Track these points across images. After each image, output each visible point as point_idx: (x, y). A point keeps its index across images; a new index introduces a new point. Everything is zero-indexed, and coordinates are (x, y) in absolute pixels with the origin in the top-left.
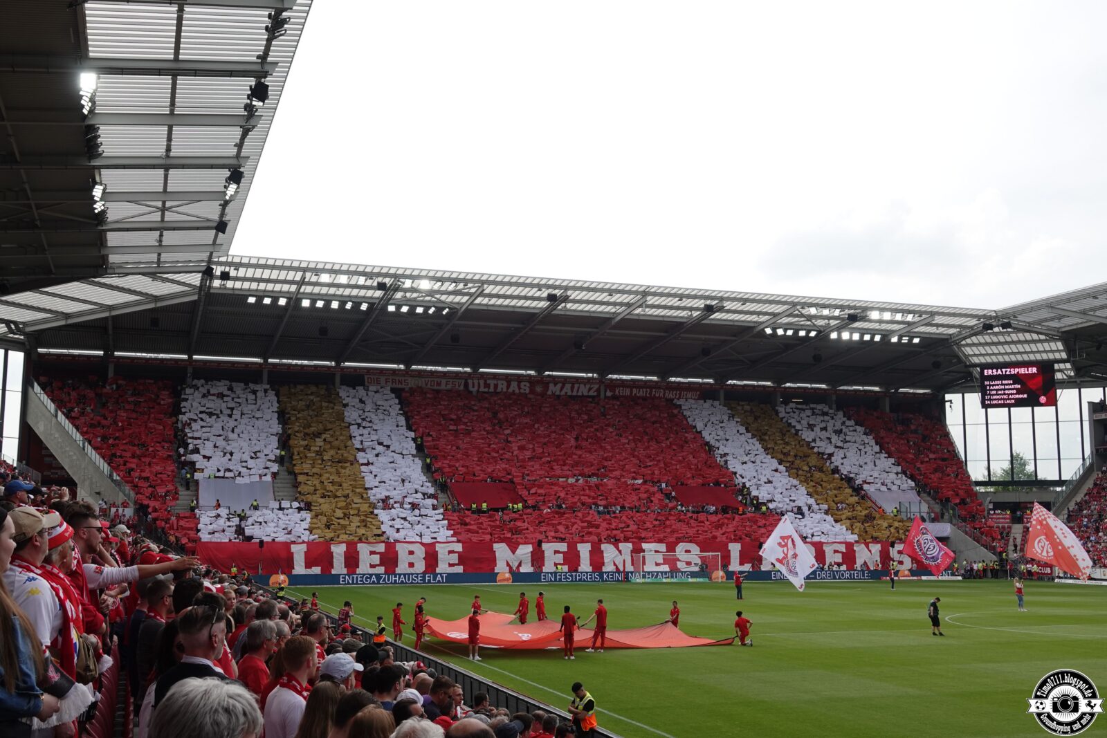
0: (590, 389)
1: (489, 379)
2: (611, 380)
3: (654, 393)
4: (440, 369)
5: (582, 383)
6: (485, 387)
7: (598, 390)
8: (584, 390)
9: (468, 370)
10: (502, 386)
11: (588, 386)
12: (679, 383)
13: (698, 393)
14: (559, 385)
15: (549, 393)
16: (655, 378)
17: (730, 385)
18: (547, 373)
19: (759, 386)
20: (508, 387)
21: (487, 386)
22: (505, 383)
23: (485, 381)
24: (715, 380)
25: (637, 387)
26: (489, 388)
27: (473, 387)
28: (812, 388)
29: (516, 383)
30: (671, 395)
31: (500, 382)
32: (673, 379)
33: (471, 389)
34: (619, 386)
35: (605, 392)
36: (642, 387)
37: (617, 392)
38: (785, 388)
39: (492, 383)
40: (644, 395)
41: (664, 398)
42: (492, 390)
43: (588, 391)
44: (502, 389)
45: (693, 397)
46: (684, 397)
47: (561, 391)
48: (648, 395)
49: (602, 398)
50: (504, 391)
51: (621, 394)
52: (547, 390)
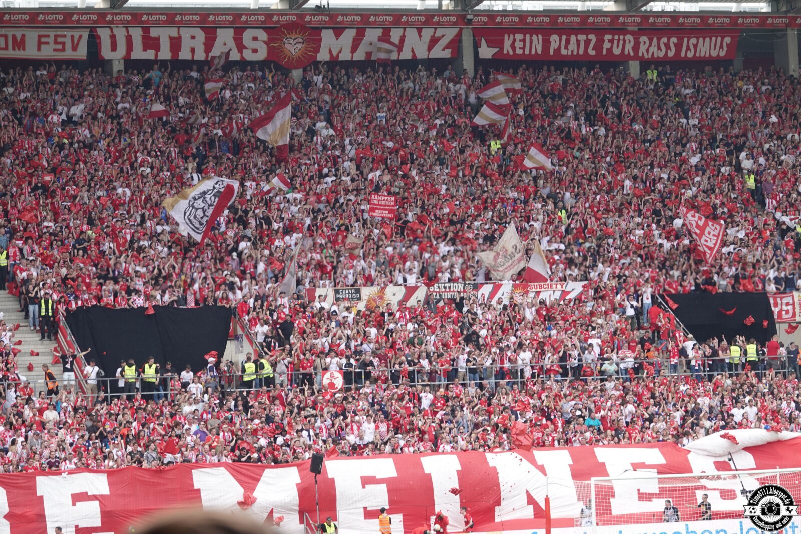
0: (433, 41)
2: (491, 14)
3: (607, 46)
5: (406, 25)
6: (145, 49)
7: (455, 45)
8: (416, 45)
10: (193, 45)
11: (427, 33)
12: (675, 15)
13: (727, 39)
15: (323, 56)
16: (610, 5)
21: (151, 43)
23: (145, 31)
24: (774, 3)
25: (559, 32)
26: (157, 48)
27: (113, 48)
29: (231, 31)
30: (654, 49)
31: (186, 32)
33: (106, 52)
34: (511, 32)
35: (478, 45)
40: (581, 52)
41: (636, 57)
42: (165, 54)
43: (430, 48)
44: (193, 50)
45: (714, 53)
46: (690, 55)
47: (354, 49)
48: (592, 52)
49: (468, 63)
50: (200, 55)
51: (519, 51)
52: (317, 50)
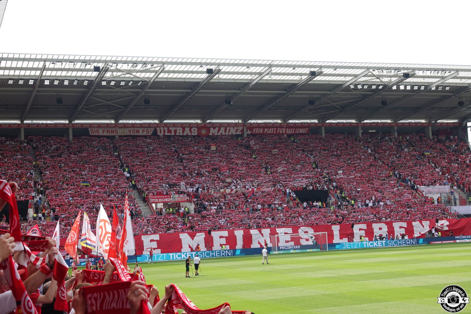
0: (237, 130)
1: (171, 127)
2: (251, 124)
3: (278, 131)
4: (138, 122)
5: (230, 127)
6: (168, 133)
7: (242, 131)
8: (233, 131)
9: (157, 121)
10: (179, 132)
11: (236, 128)
12: (295, 124)
13: (307, 129)
14: (217, 129)
15: (211, 134)
16: (279, 121)
17: (328, 123)
18: (208, 121)
19: (347, 123)
20: (183, 132)
21: (169, 131)
22: (181, 129)
23: (168, 128)
24: (319, 120)
25: (267, 128)
26: (171, 133)
27: (161, 132)
28: (381, 123)
29: (189, 128)
30: (289, 131)
31: (178, 129)
32: (291, 121)
33: (159, 133)
34: (256, 128)
35: (247, 131)
36: (271, 128)
37: (254, 132)
38: (364, 123)
39: (172, 129)
40: (272, 132)
41: (286, 134)
42: (173, 134)
43: (236, 132)
44: (179, 133)
45: (303, 132)
46: (298, 132)
47: (218, 132)
48: (275, 132)
49: (245, 135)
50: (181, 134)
51: (257, 132)
52: (209, 133)
